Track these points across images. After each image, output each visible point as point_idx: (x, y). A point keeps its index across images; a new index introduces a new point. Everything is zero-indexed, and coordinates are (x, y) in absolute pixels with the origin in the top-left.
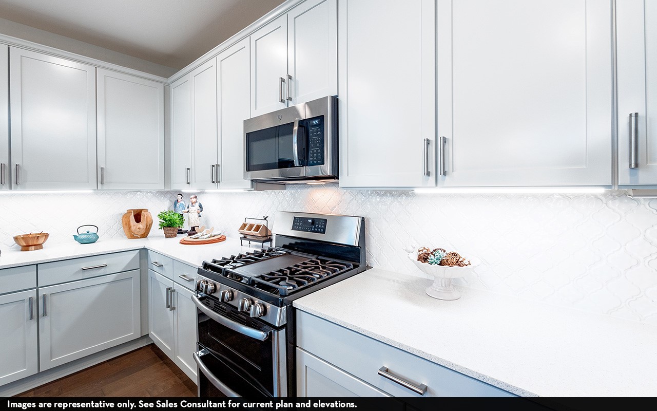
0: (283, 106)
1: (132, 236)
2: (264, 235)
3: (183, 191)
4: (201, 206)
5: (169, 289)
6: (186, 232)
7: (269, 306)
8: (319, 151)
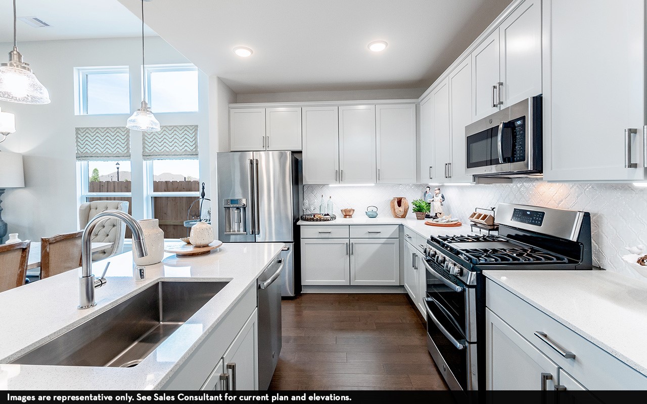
0: (496, 110)
1: (396, 216)
2: (491, 224)
3: (429, 184)
4: (443, 197)
5: (414, 254)
6: (431, 217)
7: (465, 270)
8: (521, 148)
